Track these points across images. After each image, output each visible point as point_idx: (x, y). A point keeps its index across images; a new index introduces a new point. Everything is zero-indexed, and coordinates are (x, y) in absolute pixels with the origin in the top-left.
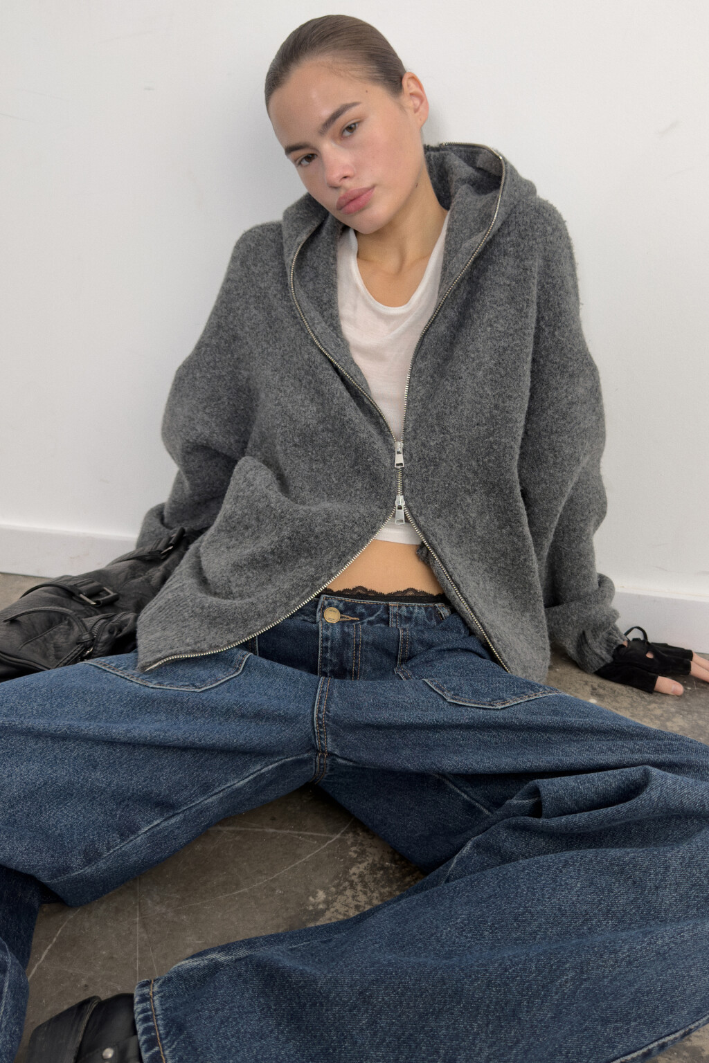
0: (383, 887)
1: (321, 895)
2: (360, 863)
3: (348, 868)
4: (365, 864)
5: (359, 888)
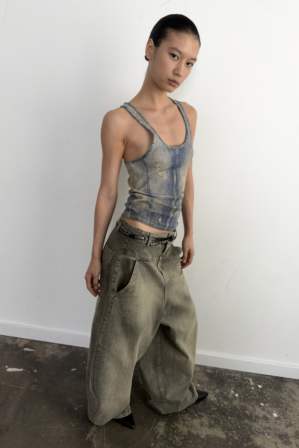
0: (164, 441)
1: (153, 444)
2: (158, 435)
3: (157, 437)
4: (159, 436)
5: (160, 442)
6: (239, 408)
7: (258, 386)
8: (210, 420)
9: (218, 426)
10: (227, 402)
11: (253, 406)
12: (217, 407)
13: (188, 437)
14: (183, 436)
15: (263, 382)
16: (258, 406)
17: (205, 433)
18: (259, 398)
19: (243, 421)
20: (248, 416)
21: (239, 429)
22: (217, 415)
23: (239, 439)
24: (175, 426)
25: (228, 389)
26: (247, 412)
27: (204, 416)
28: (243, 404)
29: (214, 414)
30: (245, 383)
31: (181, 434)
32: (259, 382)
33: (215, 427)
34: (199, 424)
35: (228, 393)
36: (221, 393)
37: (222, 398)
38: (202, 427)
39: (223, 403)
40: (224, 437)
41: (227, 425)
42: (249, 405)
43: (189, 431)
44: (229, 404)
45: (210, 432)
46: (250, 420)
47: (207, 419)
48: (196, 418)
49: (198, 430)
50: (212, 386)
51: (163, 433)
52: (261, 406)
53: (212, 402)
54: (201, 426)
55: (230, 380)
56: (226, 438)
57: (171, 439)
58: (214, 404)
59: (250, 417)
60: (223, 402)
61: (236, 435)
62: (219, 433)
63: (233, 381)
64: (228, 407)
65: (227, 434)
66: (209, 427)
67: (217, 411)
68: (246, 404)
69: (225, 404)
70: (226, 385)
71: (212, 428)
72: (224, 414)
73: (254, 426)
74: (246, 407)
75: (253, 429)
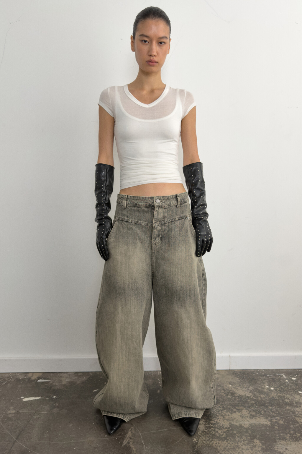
6: (278, 398)
7: (292, 379)
8: (250, 412)
9: (259, 416)
10: (264, 395)
11: (292, 395)
12: (254, 400)
13: (231, 428)
14: (225, 429)
15: (296, 375)
16: (296, 394)
17: (248, 422)
18: (296, 388)
19: (284, 408)
20: (288, 403)
21: (283, 415)
22: (256, 407)
23: (285, 423)
24: (215, 422)
25: (262, 385)
26: (287, 400)
27: (243, 410)
28: (280, 394)
29: (253, 406)
30: (277, 378)
31: (223, 427)
32: (292, 375)
33: (257, 417)
34: (240, 416)
35: (263, 388)
36: (256, 389)
37: (258, 393)
38: (244, 418)
39: (259, 397)
40: (269, 423)
41: (269, 413)
42: (287, 395)
43: (231, 423)
44: (266, 397)
45: (253, 421)
46: (292, 406)
47: (247, 411)
48: (235, 412)
49: (240, 421)
50: (244, 385)
51: (204, 429)
52: (299, 394)
53: (249, 398)
54: (242, 418)
55: (261, 378)
56: (271, 424)
57: (214, 433)
58: (250, 398)
59: (291, 404)
60: (259, 395)
61: (280, 420)
62: (263, 421)
63: (265, 378)
64: (267, 400)
65: (271, 421)
66: (250, 417)
67: (255, 403)
68: (284, 394)
69: (261, 397)
70: (259, 382)
71: (255, 418)
72: (264, 405)
73: (297, 410)
74: (284, 397)
75: (297, 413)
